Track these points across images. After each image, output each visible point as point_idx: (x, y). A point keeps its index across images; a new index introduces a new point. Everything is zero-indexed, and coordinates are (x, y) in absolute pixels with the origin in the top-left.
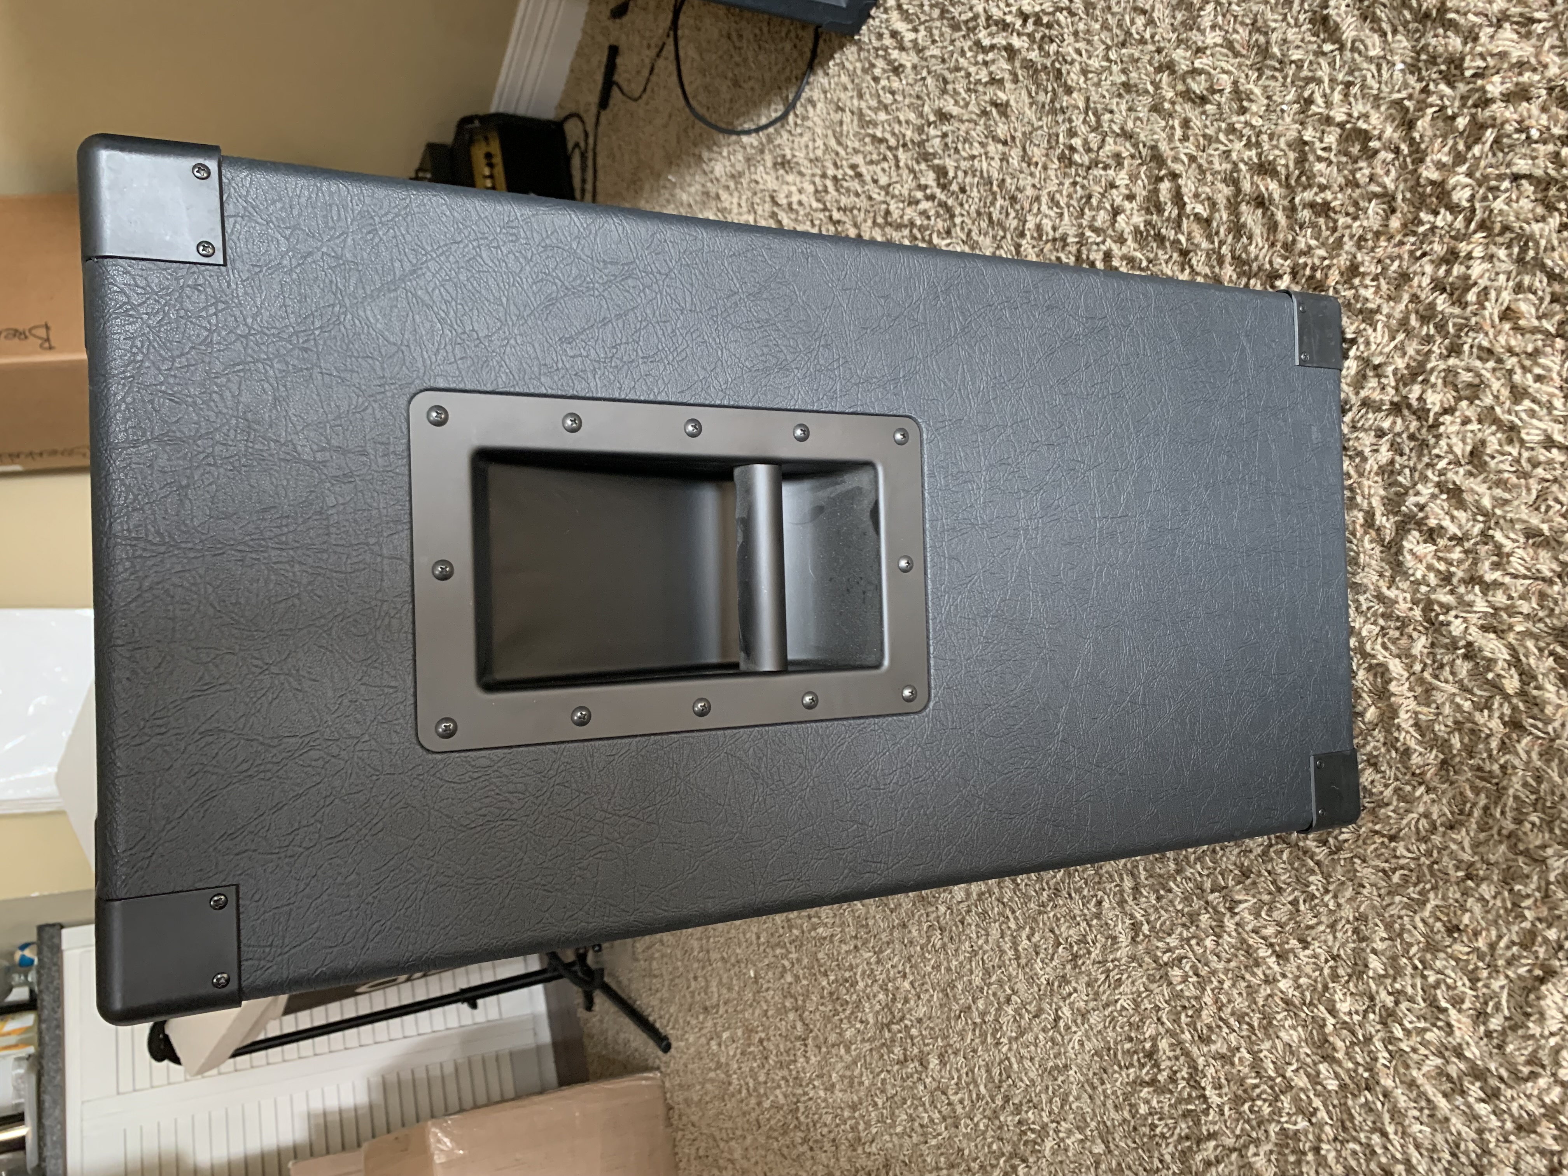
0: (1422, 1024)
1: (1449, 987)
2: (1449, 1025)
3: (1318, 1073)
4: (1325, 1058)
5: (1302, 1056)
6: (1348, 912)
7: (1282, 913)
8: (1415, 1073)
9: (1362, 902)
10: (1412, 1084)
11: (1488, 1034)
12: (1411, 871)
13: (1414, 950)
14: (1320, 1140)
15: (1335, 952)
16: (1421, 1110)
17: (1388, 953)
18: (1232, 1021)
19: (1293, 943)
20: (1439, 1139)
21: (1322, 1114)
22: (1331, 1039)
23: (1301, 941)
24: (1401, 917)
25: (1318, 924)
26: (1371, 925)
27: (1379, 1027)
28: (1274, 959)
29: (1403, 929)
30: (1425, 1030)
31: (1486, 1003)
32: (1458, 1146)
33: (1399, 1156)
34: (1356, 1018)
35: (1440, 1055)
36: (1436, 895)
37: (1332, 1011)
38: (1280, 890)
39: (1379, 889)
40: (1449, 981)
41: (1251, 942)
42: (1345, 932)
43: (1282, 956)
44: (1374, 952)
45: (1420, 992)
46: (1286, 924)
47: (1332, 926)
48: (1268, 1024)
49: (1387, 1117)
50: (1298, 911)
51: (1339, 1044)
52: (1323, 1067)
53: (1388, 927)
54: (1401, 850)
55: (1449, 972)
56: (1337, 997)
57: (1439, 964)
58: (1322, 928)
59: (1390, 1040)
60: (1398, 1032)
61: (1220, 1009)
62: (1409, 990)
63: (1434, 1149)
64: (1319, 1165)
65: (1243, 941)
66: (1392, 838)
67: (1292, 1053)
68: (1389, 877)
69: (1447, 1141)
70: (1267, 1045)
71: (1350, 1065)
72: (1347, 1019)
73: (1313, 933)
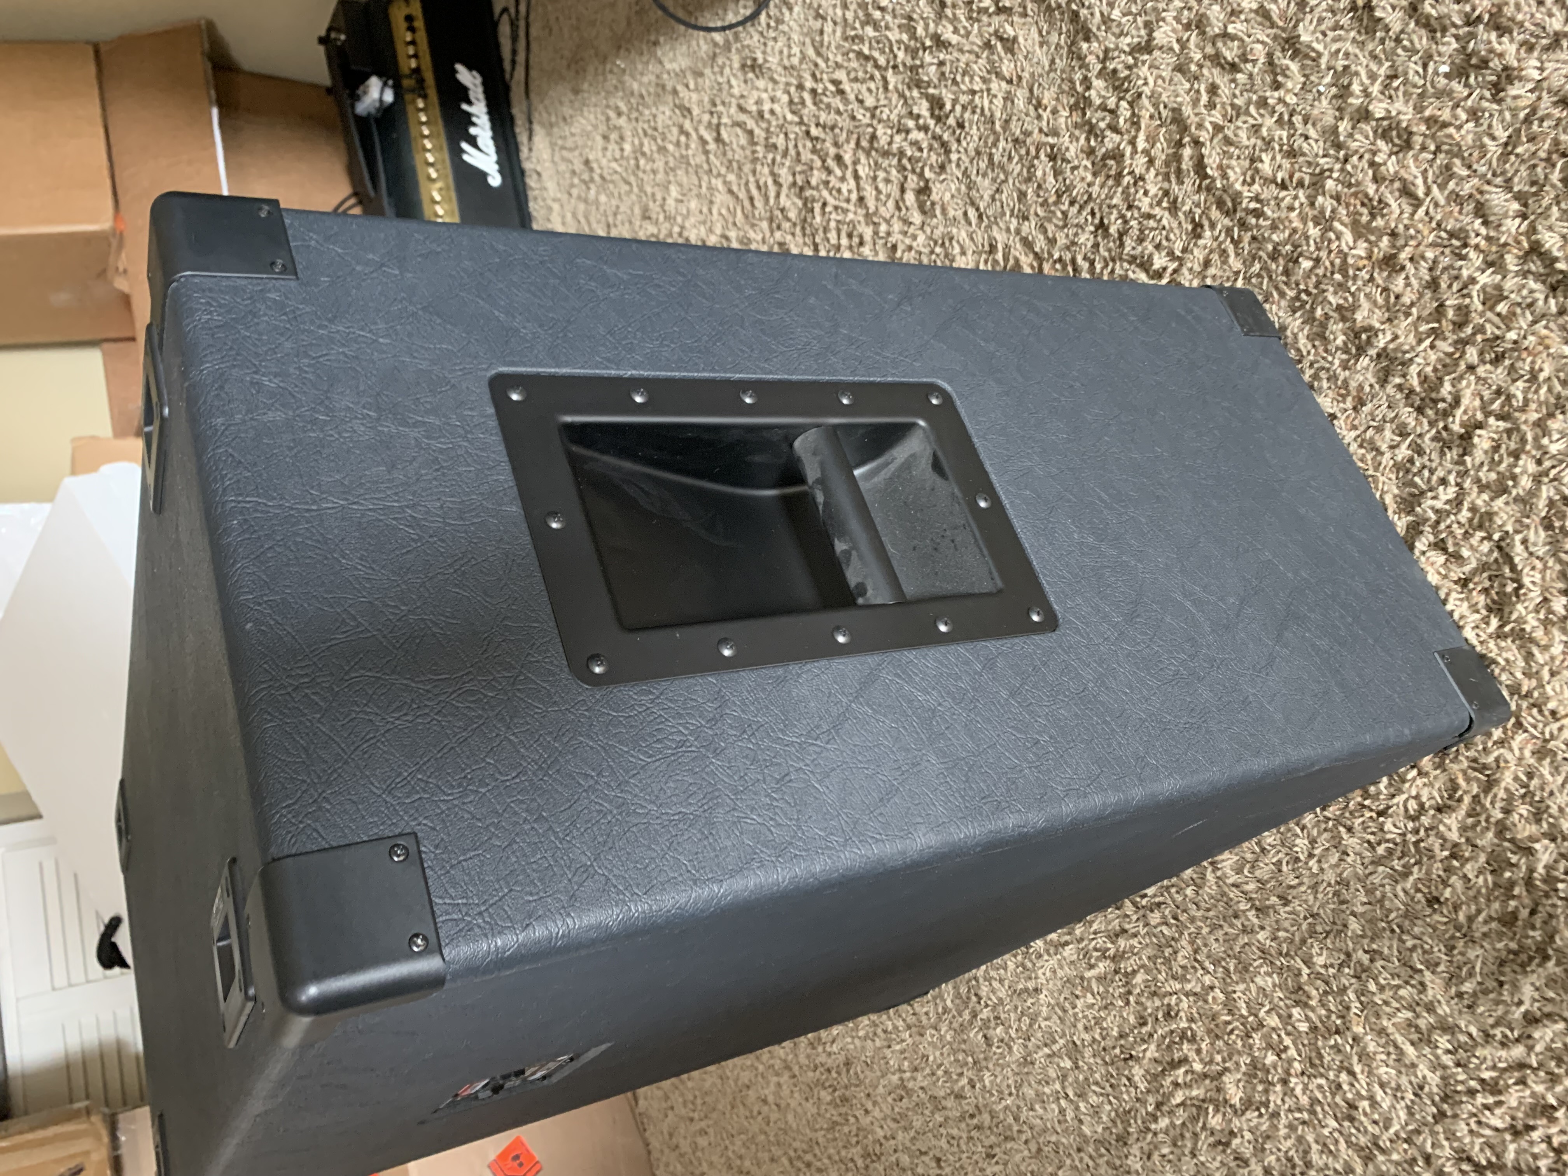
0: (1396, 982)
1: (1425, 952)
2: (1422, 984)
3: (1290, 1016)
4: (1297, 1003)
5: (1276, 1000)
6: (1330, 876)
7: (1264, 871)
8: (1385, 1023)
9: (1345, 869)
10: (1382, 1032)
11: (1460, 995)
12: (1396, 844)
13: (1393, 916)
14: (1289, 1075)
15: (1315, 910)
16: (1389, 1054)
17: (1368, 917)
18: (1207, 964)
19: (1274, 899)
20: (1404, 1081)
21: (1292, 1052)
22: (1306, 988)
23: (1280, 897)
24: (1383, 886)
25: (1301, 884)
26: (1352, 890)
27: (1353, 981)
28: (1253, 912)
29: (1384, 896)
30: (1398, 987)
31: (1460, 968)
32: (1421, 1088)
33: (1364, 1093)
34: (1331, 971)
35: (1410, 1008)
36: (1420, 870)
37: (1308, 963)
38: (1263, 850)
39: (1362, 858)
40: (1427, 947)
41: (1232, 895)
42: (1326, 893)
43: (1261, 911)
44: (1354, 914)
45: (1396, 953)
46: (1267, 882)
47: (1314, 887)
48: (1244, 969)
49: (1355, 1059)
50: (1280, 871)
51: (1314, 993)
52: (1296, 1012)
53: (1370, 892)
54: (1388, 826)
55: (1426, 938)
56: (1314, 951)
57: (1417, 930)
58: (1303, 889)
59: (1361, 993)
60: (1372, 987)
61: (1196, 951)
62: (1386, 951)
63: (1398, 1088)
64: (1285, 1094)
65: (1224, 894)
66: (1380, 814)
67: (1266, 996)
68: (1374, 848)
69: (1411, 1083)
70: (1242, 987)
71: (1323, 1012)
72: (1323, 971)
73: (1294, 892)
